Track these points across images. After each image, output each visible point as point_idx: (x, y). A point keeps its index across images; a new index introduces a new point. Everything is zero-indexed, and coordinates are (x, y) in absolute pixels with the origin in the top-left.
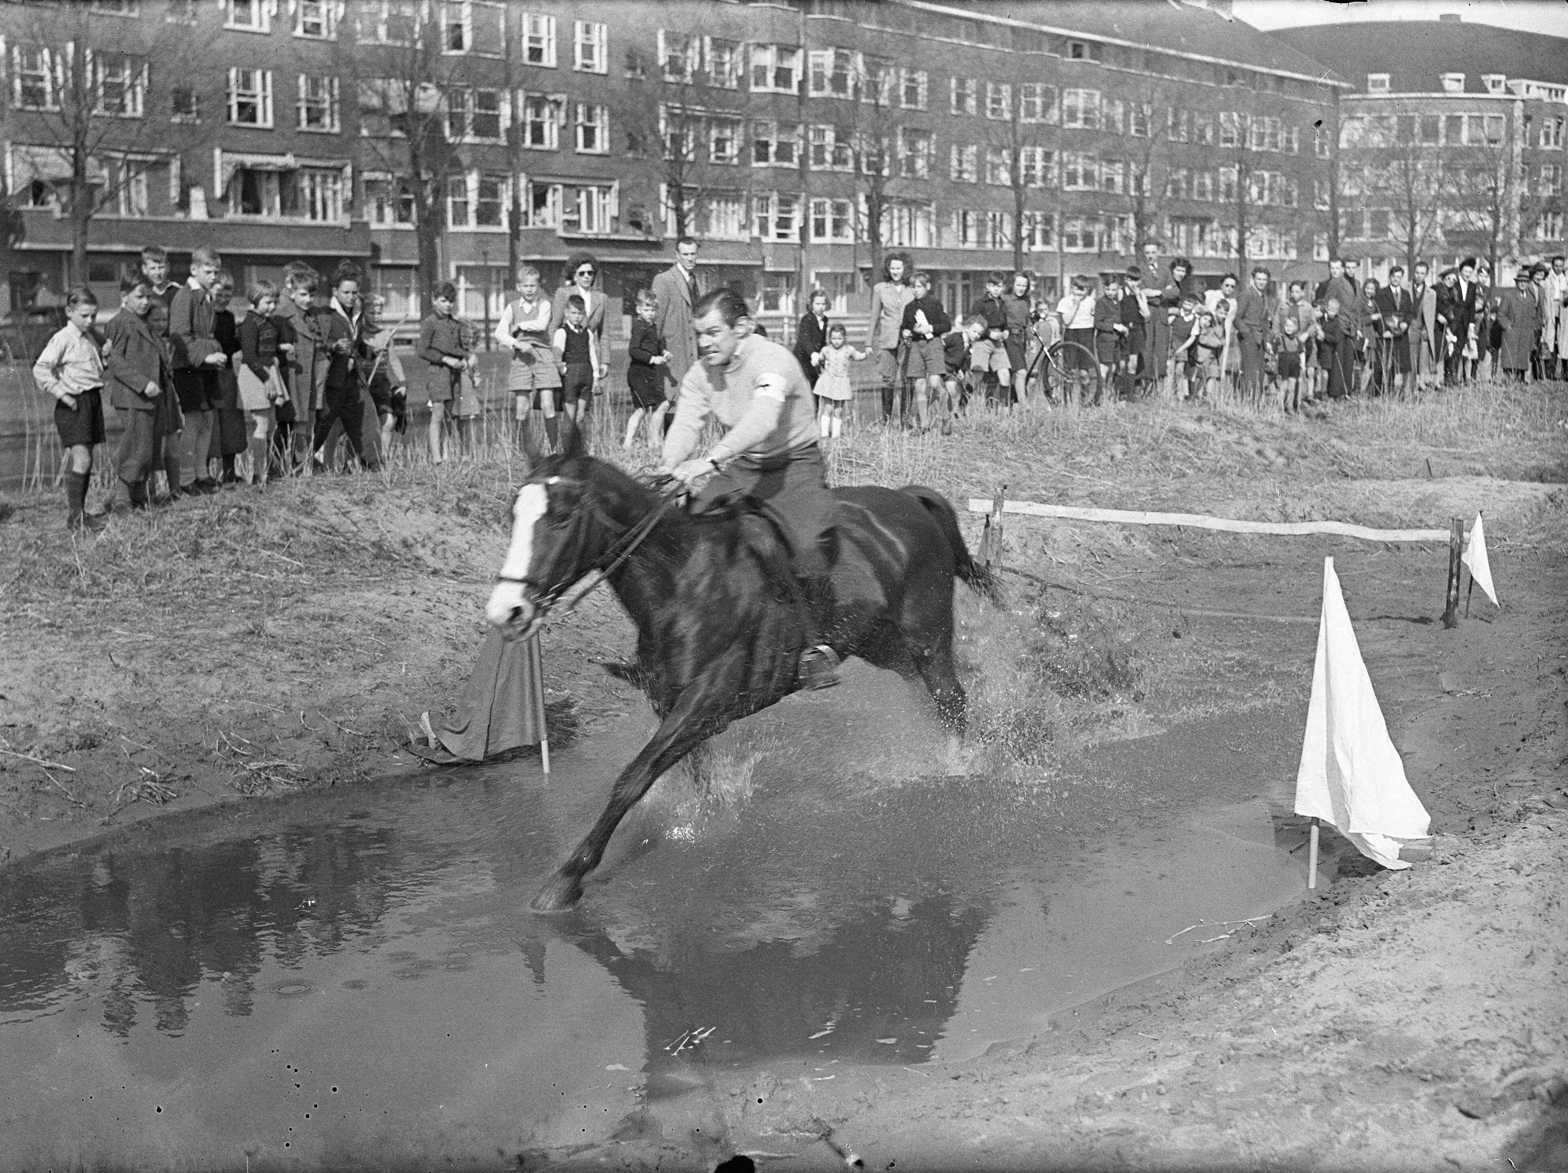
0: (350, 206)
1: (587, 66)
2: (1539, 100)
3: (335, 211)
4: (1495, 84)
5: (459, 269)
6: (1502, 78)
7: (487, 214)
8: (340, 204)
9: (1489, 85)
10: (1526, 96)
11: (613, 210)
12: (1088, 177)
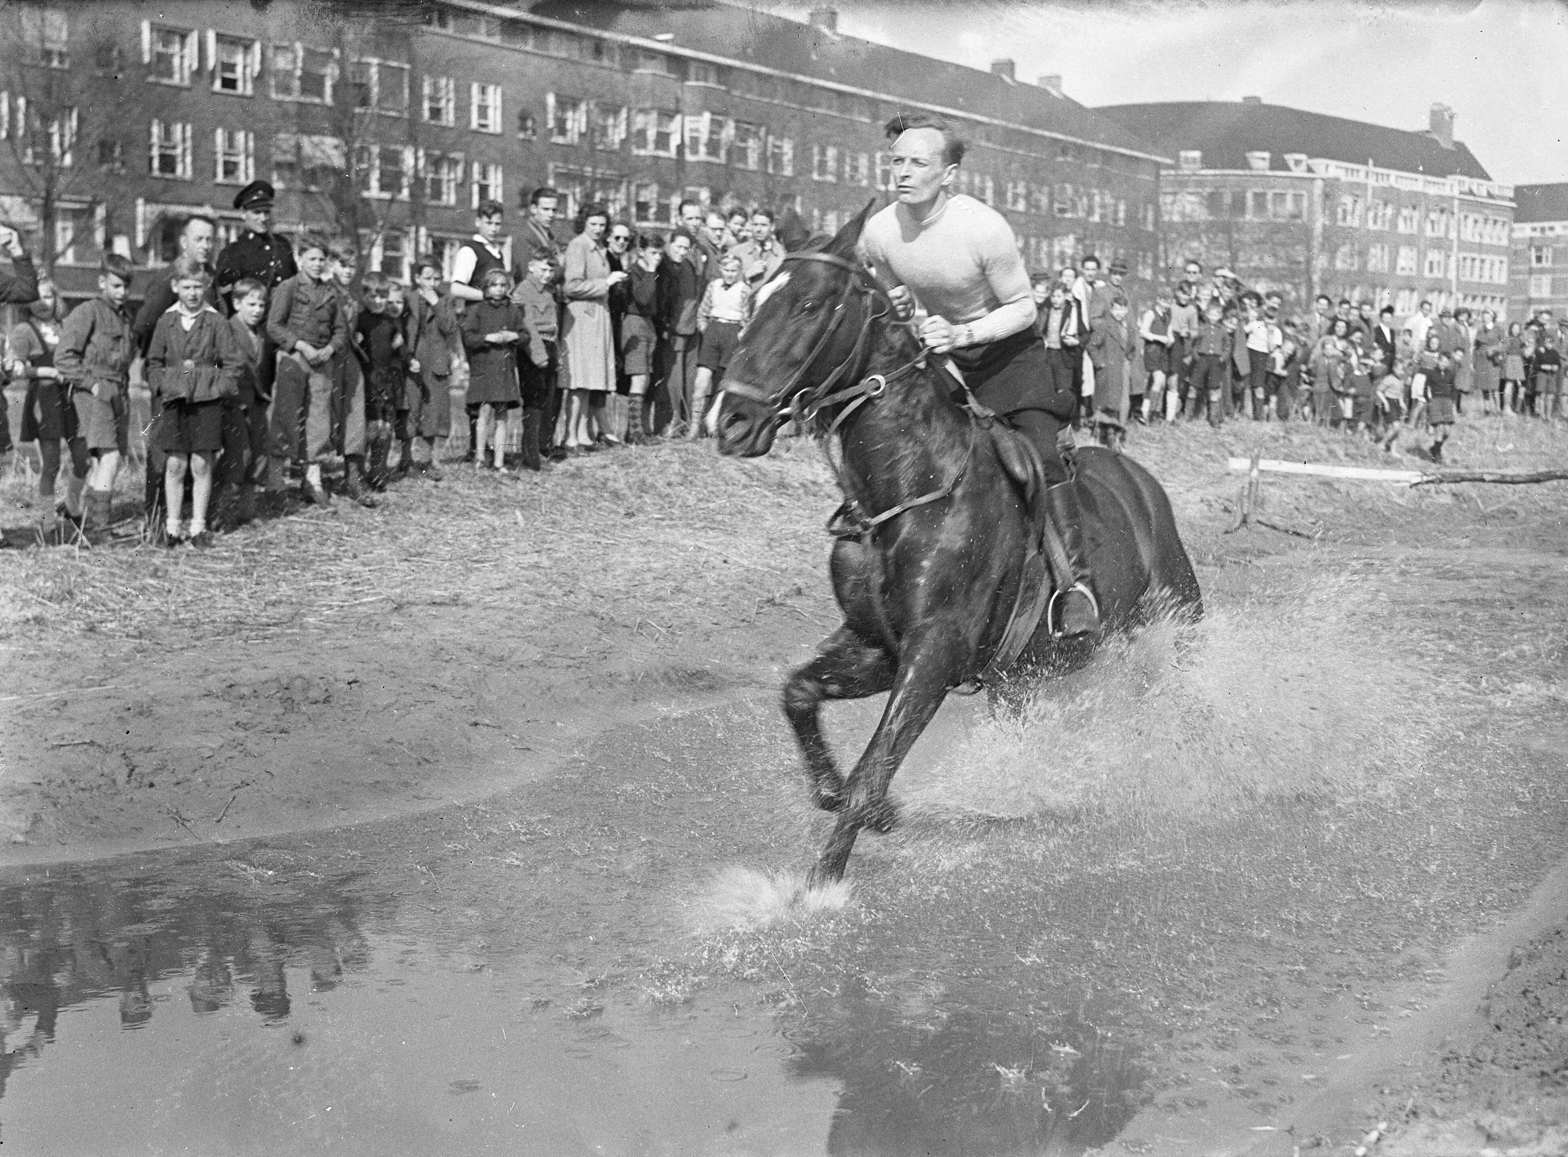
1: (482, 126)
2: (1335, 179)
4: (1297, 163)
6: (1303, 157)
9: (1291, 164)
10: (1325, 175)
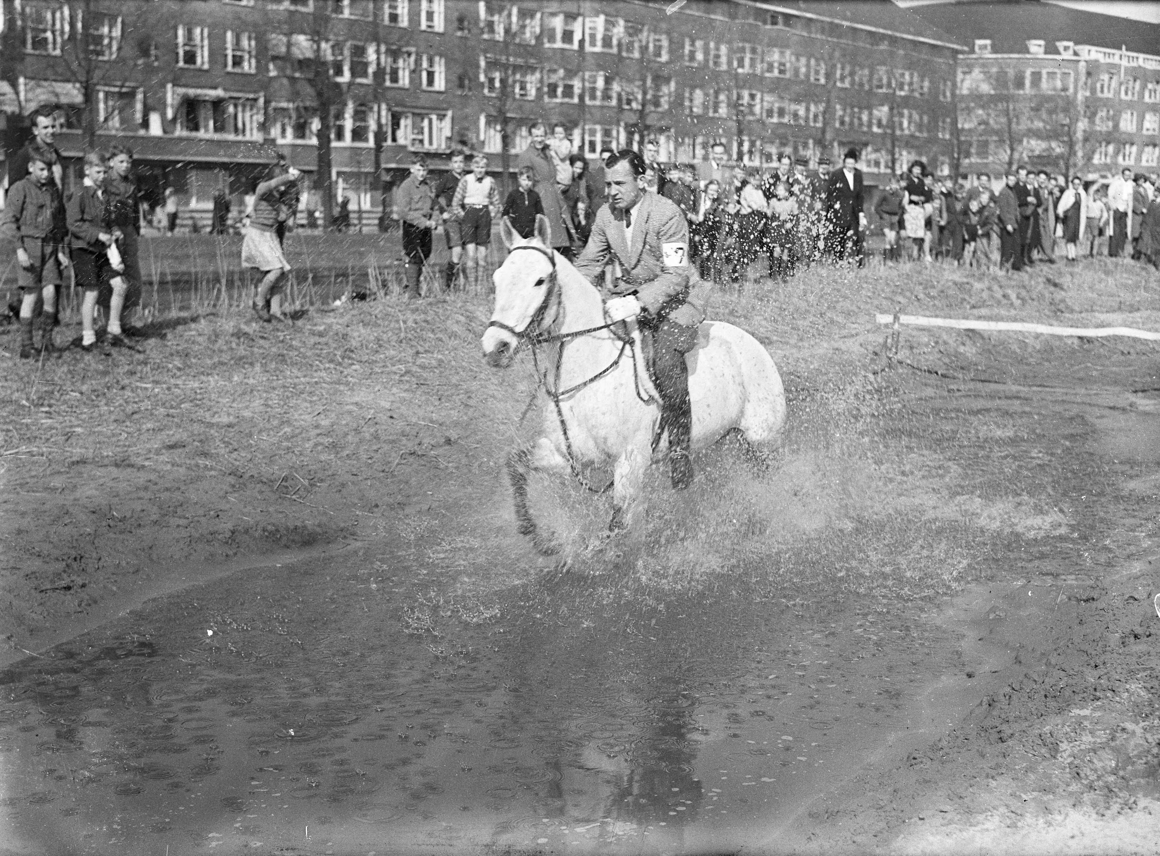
0: (263, 127)
1: (430, 27)
2: (1097, 61)
3: (251, 129)
4: (1066, 48)
5: (339, 174)
6: (1071, 44)
7: (358, 134)
8: (255, 125)
9: (1061, 49)
10: (1087, 58)
11: (447, 132)
12: (781, 112)
